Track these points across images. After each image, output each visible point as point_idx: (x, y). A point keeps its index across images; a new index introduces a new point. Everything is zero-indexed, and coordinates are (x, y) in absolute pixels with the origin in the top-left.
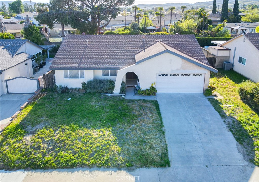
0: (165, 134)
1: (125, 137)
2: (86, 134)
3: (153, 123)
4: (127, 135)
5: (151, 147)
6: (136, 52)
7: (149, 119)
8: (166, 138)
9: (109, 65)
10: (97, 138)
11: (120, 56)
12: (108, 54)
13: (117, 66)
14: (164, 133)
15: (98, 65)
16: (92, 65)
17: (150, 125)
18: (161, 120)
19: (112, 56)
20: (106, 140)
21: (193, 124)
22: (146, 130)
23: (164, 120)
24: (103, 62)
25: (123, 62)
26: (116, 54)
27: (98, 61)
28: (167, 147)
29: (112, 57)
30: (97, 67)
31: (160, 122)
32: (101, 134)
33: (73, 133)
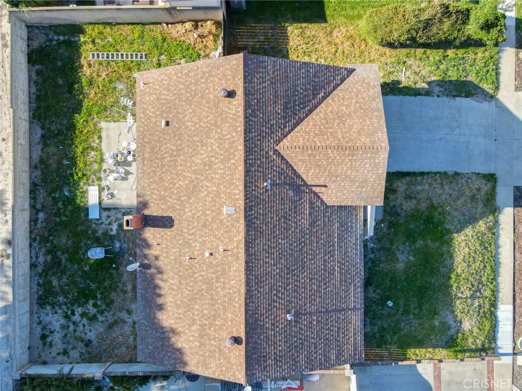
0: (458, 172)
1: (467, 217)
2: (465, 262)
3: (442, 184)
4: (463, 214)
5: (479, 190)
6: (319, 204)
7: (435, 188)
8: (464, 171)
9: (356, 254)
10: (469, 248)
11: (330, 236)
12: (325, 261)
13: (356, 239)
14: (457, 174)
15: (357, 274)
16: (355, 285)
17: (446, 187)
18: (435, 173)
19: (329, 252)
20: (472, 237)
21: (442, 136)
22: (456, 193)
23: (434, 170)
24: (348, 266)
25: (347, 228)
26: (325, 246)
27: (345, 277)
28: (475, 173)
29: (334, 250)
30: (360, 274)
31: (438, 175)
32: (463, 244)
33: (463, 276)
